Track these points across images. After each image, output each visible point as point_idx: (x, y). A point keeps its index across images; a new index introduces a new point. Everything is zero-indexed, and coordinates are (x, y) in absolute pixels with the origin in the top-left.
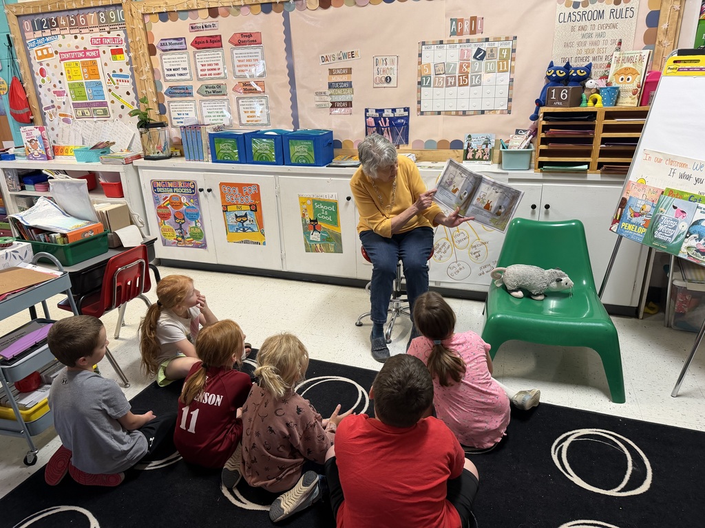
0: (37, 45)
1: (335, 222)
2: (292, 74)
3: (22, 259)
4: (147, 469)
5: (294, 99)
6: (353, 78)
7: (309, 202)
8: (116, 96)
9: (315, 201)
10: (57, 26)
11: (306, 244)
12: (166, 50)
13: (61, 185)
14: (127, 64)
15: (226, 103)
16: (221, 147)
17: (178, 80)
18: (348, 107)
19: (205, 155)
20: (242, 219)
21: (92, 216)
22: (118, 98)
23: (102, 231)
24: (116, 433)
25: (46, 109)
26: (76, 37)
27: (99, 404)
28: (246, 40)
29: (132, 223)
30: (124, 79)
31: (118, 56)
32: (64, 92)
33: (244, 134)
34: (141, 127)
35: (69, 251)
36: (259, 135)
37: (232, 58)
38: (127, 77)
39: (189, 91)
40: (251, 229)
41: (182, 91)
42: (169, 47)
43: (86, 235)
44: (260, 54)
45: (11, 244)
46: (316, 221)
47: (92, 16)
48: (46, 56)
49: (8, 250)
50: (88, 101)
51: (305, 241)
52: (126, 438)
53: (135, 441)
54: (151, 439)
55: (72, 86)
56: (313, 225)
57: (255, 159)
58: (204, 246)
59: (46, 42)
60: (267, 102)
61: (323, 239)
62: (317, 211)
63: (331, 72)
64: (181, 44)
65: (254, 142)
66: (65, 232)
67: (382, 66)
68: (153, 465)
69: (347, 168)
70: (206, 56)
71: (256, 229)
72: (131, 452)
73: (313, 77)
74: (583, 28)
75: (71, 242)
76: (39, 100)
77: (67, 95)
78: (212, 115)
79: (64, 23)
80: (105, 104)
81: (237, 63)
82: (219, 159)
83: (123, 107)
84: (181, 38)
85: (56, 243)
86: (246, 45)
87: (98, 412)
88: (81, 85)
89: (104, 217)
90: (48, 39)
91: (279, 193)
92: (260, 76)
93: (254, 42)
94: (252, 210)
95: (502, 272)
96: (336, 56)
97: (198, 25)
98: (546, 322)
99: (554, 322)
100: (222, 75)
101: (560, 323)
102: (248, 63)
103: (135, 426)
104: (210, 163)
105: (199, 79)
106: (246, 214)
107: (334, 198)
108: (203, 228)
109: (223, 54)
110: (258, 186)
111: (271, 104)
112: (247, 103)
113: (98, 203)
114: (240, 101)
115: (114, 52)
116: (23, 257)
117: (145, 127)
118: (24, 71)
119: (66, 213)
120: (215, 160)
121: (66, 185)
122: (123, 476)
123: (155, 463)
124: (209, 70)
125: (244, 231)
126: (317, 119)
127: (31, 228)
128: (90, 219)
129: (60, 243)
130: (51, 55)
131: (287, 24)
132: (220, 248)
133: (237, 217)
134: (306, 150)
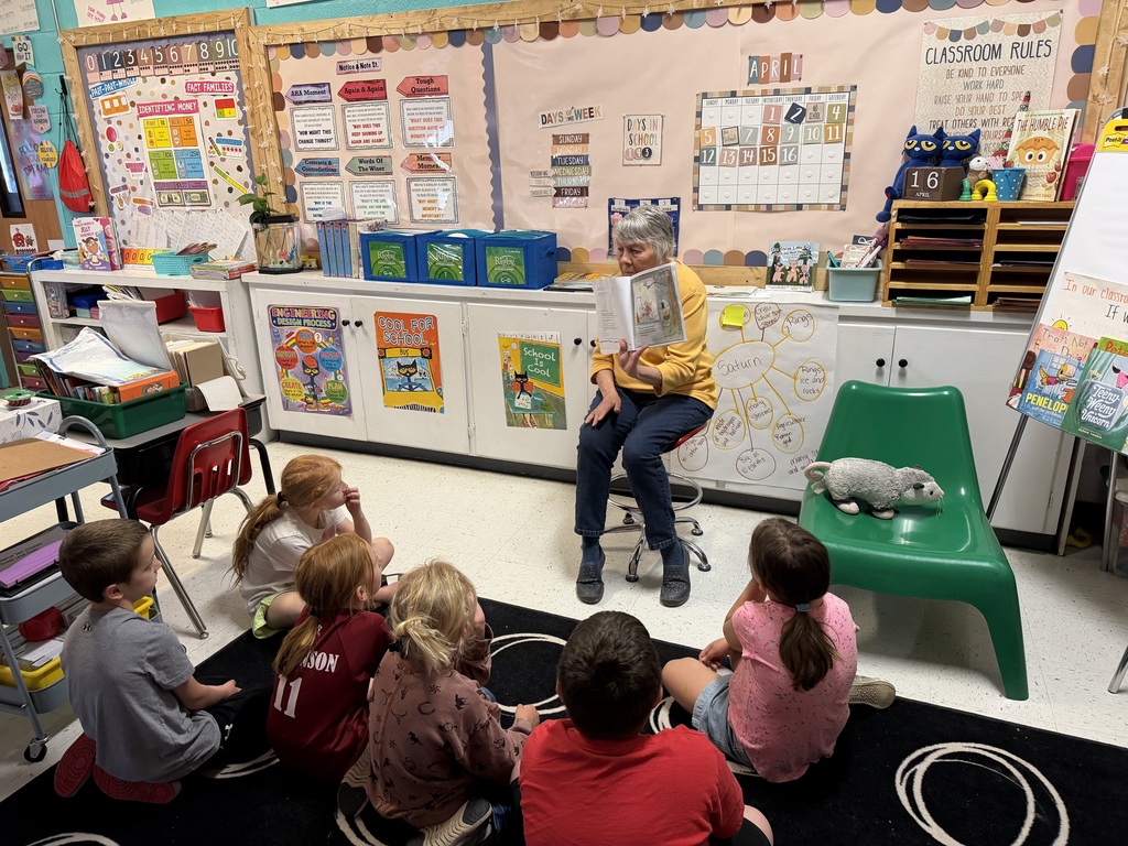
0: (104, 92)
1: (556, 379)
2: (494, 143)
3: (44, 426)
4: (219, 776)
5: (496, 182)
6: (591, 150)
7: (514, 346)
8: (220, 173)
9: (524, 345)
10: (136, 64)
11: (508, 413)
12: (300, 103)
13: (116, 310)
14: (240, 123)
15: (390, 187)
16: (379, 256)
17: (317, 150)
18: (582, 195)
19: (354, 267)
20: (408, 370)
21: (164, 361)
22: (224, 176)
23: (176, 384)
24: (167, 712)
25: (114, 191)
26: (163, 81)
27: (140, 665)
28: (424, 87)
29: (226, 373)
30: (234, 147)
31: (226, 110)
32: (142, 164)
33: (415, 236)
34: (256, 221)
35: (120, 416)
36: (439, 238)
37: (402, 116)
38: (238, 143)
39: (334, 166)
40: (422, 387)
41: (323, 166)
42: (304, 98)
43: (149, 391)
44: (445, 111)
45: (27, 402)
46: (525, 376)
47: (189, 49)
48: (118, 110)
49: (22, 411)
50: (179, 180)
51: (507, 407)
52: (186, 723)
53: (199, 730)
54: (227, 727)
55: (154, 157)
56: (520, 383)
57: (432, 276)
58: (347, 412)
59: (118, 87)
60: (454, 184)
61: (535, 406)
62: (526, 360)
63: (557, 139)
64: (324, 92)
65: (432, 249)
66: (116, 384)
67: (636, 131)
68: (230, 772)
69: (576, 293)
70: (362, 112)
71: (429, 388)
72: (192, 747)
73: (529, 148)
74: (966, 73)
75: (124, 400)
76: (104, 176)
77: (146, 171)
78: (368, 204)
79: (146, 59)
80: (203, 185)
81: (408, 124)
82: (375, 274)
83: (230, 190)
84: (324, 85)
85: (101, 401)
86: (424, 95)
87: (138, 677)
88: (168, 154)
89: (181, 363)
90: (120, 83)
91: (468, 330)
92: (445, 145)
93: (436, 91)
94: (423, 357)
95: (824, 470)
96: (564, 115)
97: (351, 64)
98: (894, 556)
99: (907, 557)
100: (386, 143)
101: (918, 558)
102: (427, 124)
103: (201, 703)
104: (362, 280)
105: (349, 149)
106: (414, 364)
107: (554, 341)
108: (347, 383)
109: (388, 110)
110: (435, 318)
111: (461, 189)
112: (424, 187)
113: (175, 340)
114: (412, 184)
115: (220, 105)
116: (45, 422)
117: (262, 222)
118: (83, 132)
119: (123, 354)
120: (369, 276)
121: (124, 311)
122: (178, 787)
123: (233, 767)
124: (365, 134)
125: (411, 389)
126: (532, 215)
127: (64, 376)
128: (159, 364)
129: (107, 402)
130: (125, 108)
131: (488, 63)
132: (373, 417)
133: (400, 366)
134: (512, 262)
